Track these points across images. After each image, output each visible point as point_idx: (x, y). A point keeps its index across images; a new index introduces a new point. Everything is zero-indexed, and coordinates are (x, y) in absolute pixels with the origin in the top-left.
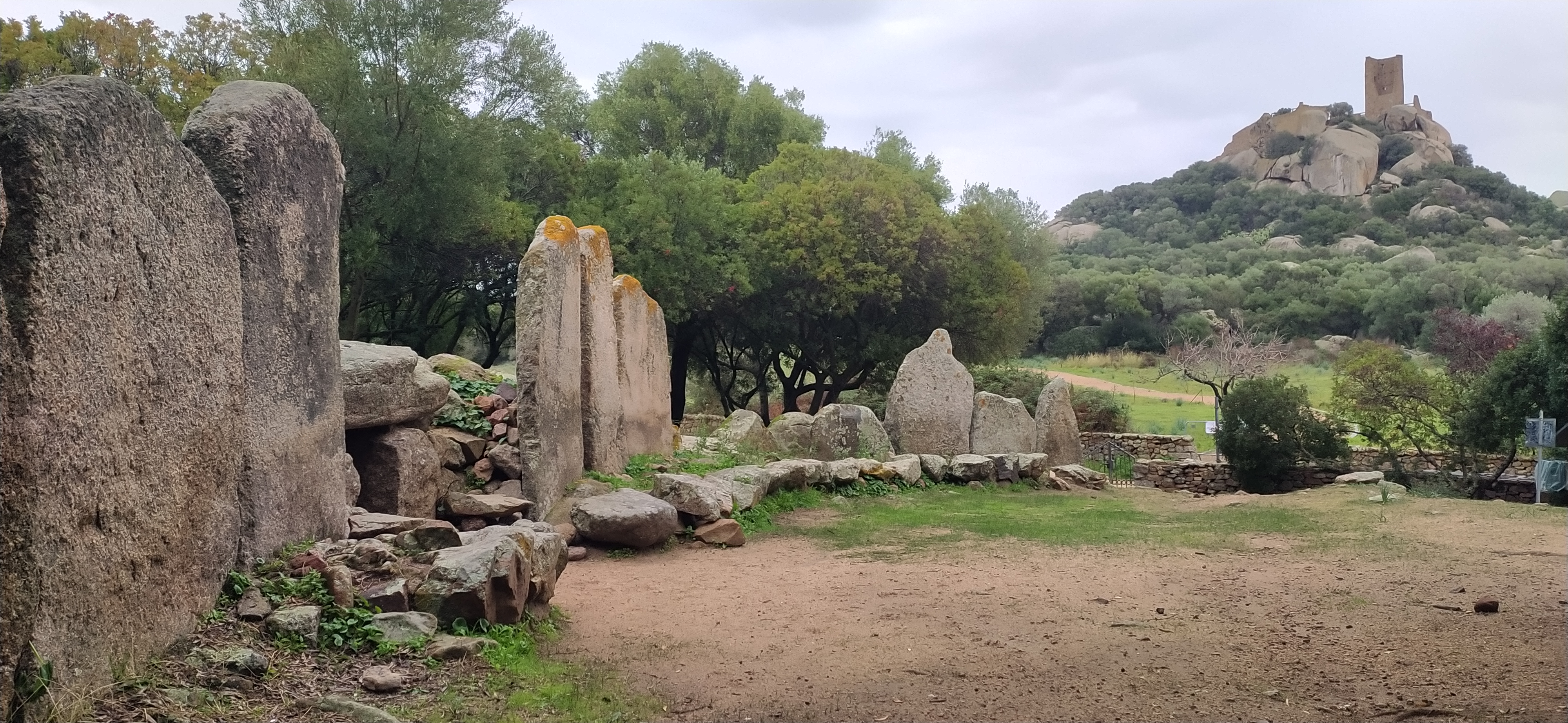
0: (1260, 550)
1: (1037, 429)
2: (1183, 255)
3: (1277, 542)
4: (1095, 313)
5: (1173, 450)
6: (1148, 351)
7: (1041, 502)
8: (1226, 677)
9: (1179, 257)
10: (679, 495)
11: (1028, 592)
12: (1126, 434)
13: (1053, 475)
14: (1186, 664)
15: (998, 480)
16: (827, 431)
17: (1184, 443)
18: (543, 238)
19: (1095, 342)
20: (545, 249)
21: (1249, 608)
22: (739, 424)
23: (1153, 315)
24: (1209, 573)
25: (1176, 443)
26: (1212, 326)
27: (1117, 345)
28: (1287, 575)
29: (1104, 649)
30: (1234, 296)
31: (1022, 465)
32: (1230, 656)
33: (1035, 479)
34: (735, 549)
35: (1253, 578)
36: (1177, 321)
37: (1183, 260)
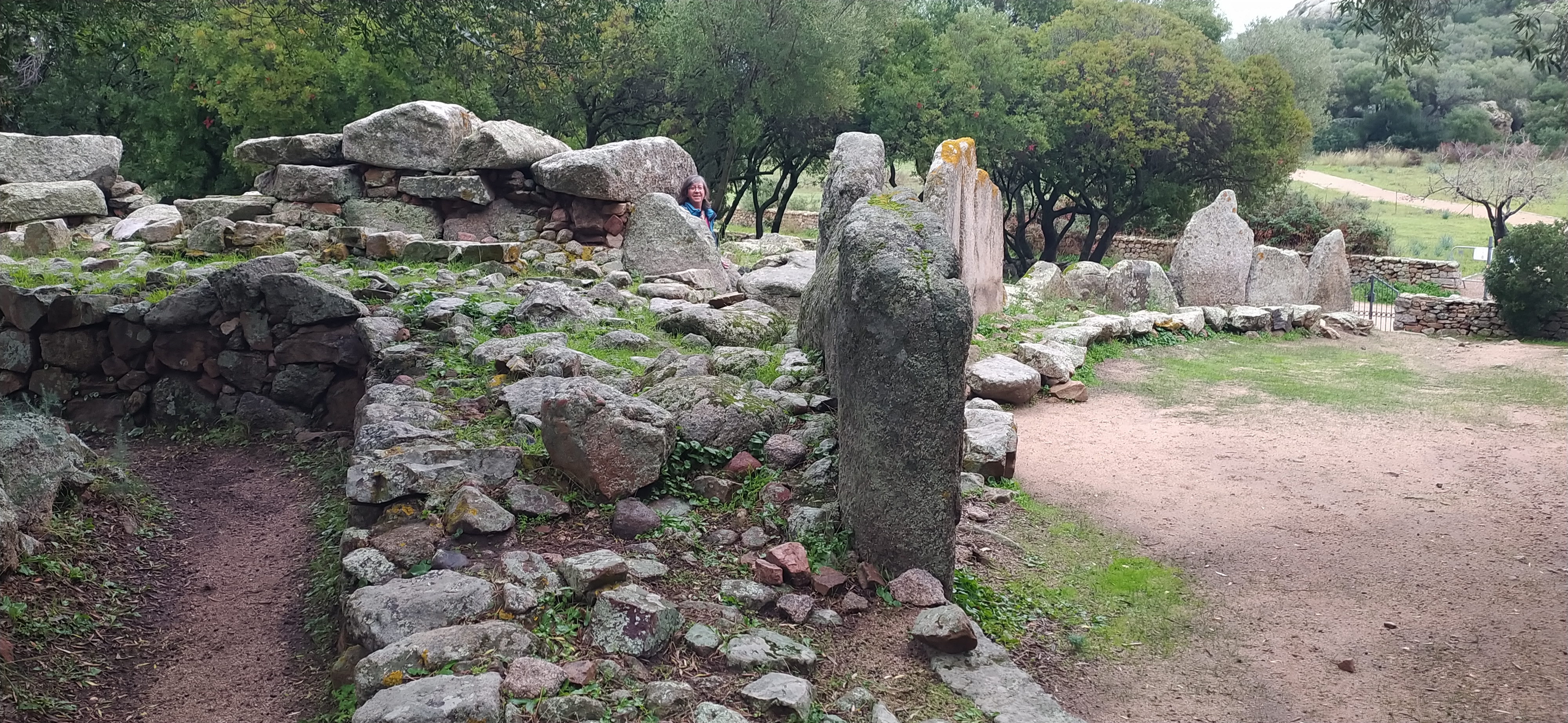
0: (1520, 426)
1: (1311, 278)
2: (1466, 31)
3: (1535, 417)
4: (1357, 104)
5: (1436, 275)
6: (1414, 147)
7: (1315, 354)
8: (1488, 544)
9: (1461, 34)
10: (1039, 362)
11: (1333, 462)
12: (1386, 258)
13: (1323, 323)
14: (1461, 532)
15: (1273, 330)
16: (1121, 284)
17: (1447, 269)
18: (941, 161)
19: (1353, 136)
20: (945, 172)
21: (1506, 486)
22: (1041, 274)
23: (1424, 106)
24: (1476, 450)
25: (1441, 268)
26: (1491, 120)
27: (1378, 139)
28: (1540, 455)
29: (1402, 517)
30: (1522, 85)
31: (1296, 316)
32: (1492, 527)
33: (1307, 329)
34: (1082, 404)
35: (1512, 455)
36: (1451, 115)
37: (1466, 38)
